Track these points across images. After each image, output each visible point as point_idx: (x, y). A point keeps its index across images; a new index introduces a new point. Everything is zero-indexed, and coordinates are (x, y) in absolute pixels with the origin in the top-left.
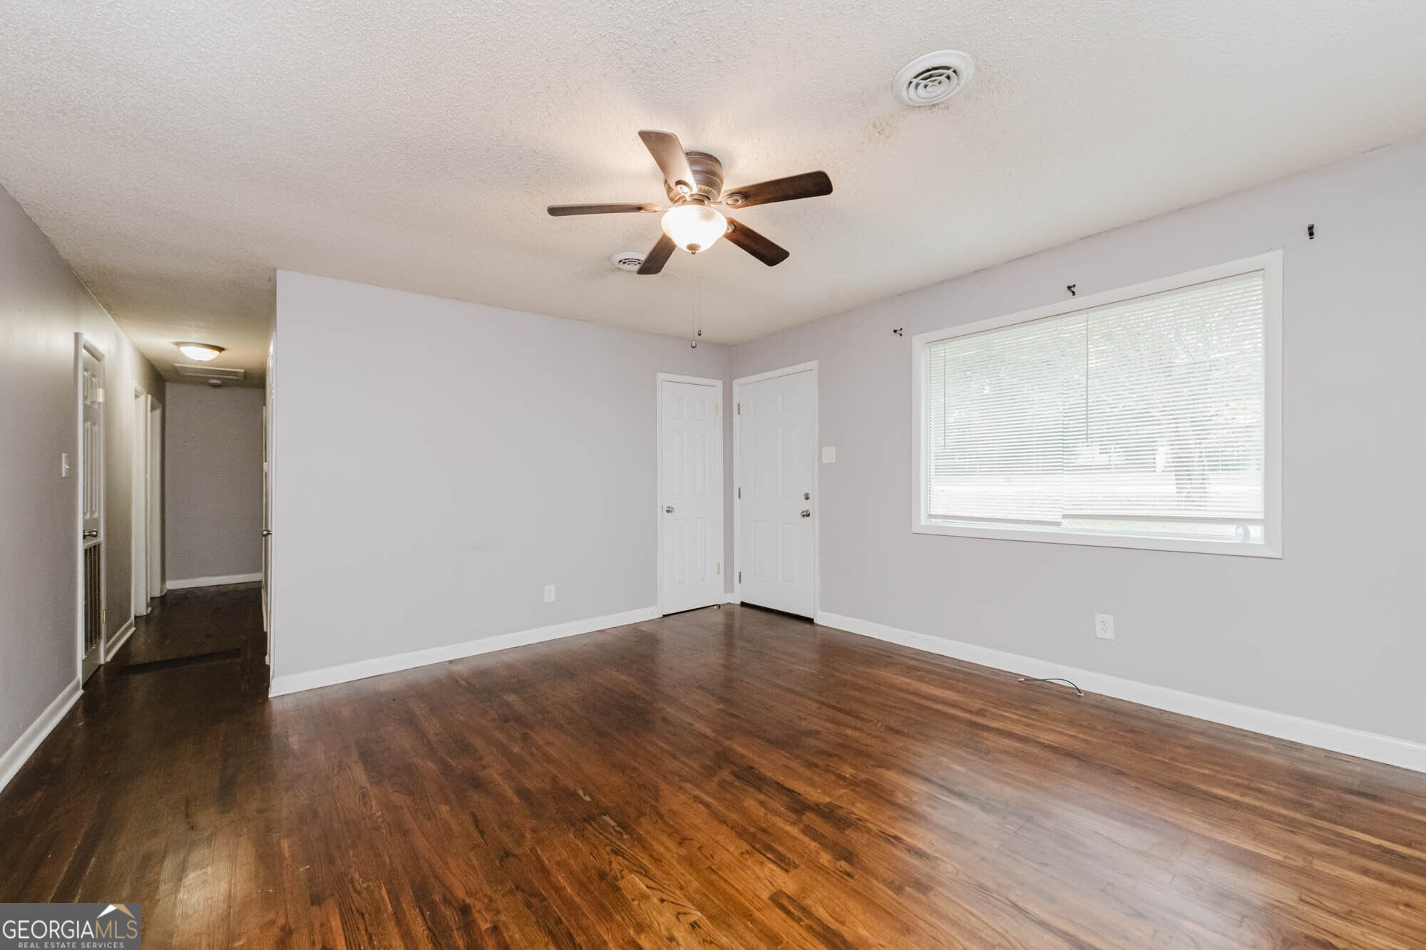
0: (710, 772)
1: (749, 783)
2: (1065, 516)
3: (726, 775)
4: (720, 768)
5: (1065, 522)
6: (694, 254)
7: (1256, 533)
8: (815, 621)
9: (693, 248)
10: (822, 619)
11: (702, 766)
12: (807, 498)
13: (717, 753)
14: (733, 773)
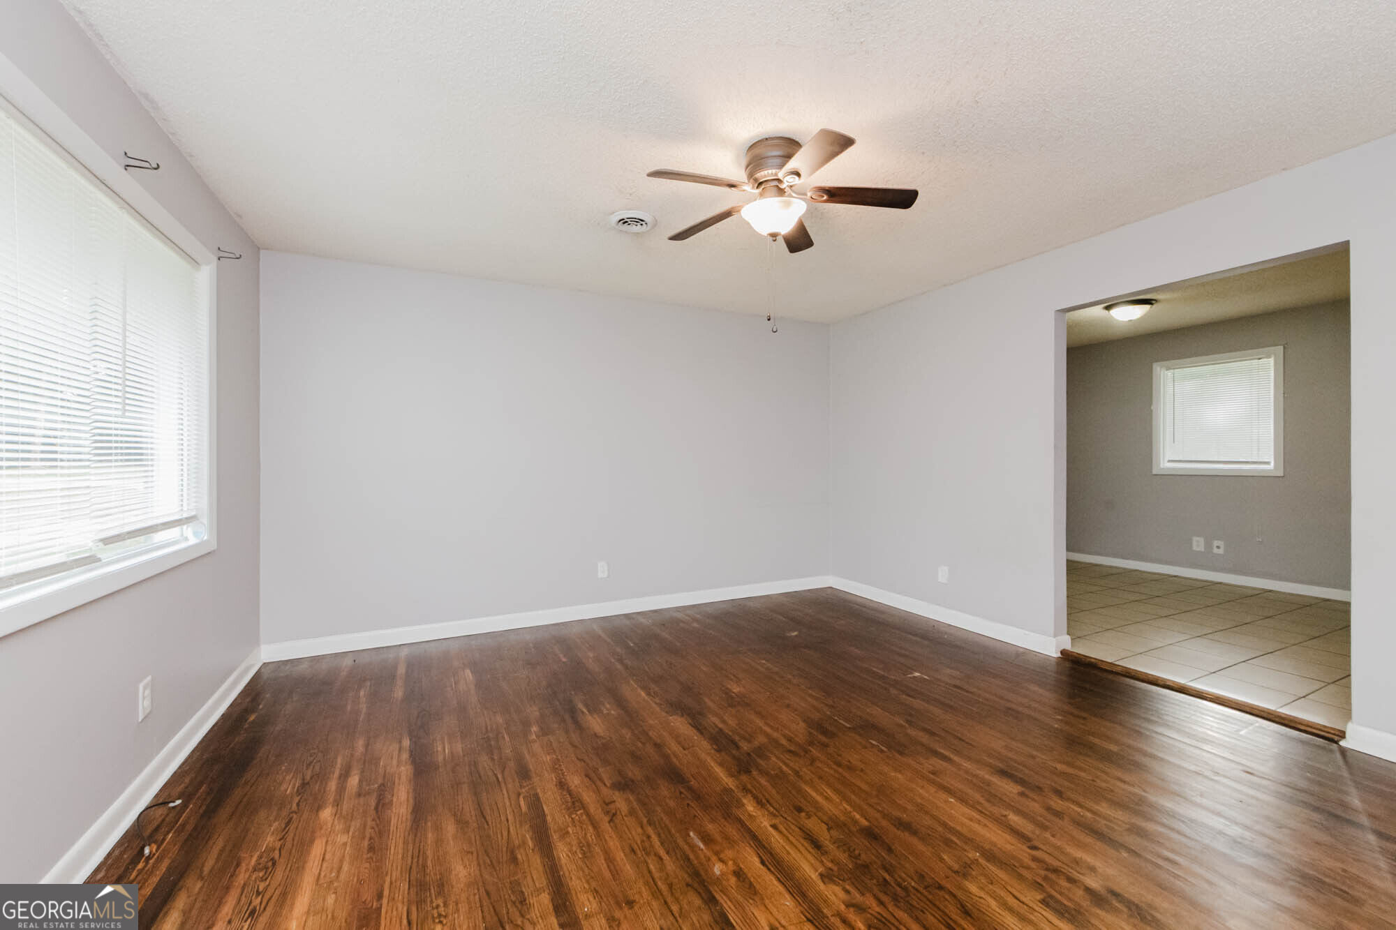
0: (760, 752)
1: (727, 737)
3: (745, 746)
4: (749, 754)
11: (768, 758)
13: (748, 772)
14: (738, 747)
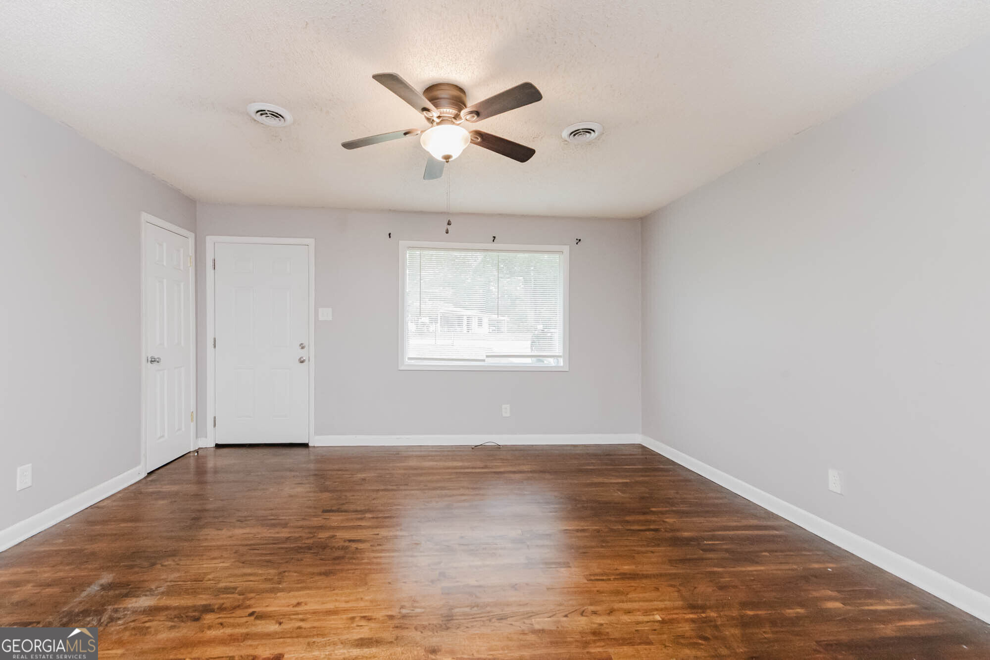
2: (487, 356)
5: (487, 359)
6: (447, 162)
7: (561, 360)
8: (310, 445)
9: (447, 158)
10: (316, 441)
12: (303, 348)
